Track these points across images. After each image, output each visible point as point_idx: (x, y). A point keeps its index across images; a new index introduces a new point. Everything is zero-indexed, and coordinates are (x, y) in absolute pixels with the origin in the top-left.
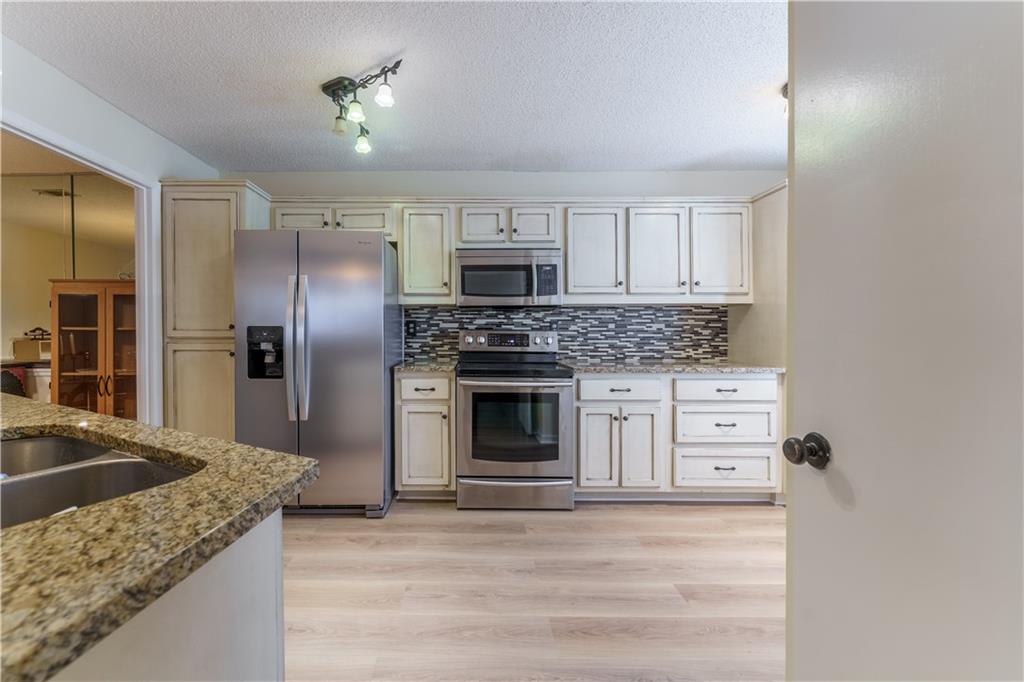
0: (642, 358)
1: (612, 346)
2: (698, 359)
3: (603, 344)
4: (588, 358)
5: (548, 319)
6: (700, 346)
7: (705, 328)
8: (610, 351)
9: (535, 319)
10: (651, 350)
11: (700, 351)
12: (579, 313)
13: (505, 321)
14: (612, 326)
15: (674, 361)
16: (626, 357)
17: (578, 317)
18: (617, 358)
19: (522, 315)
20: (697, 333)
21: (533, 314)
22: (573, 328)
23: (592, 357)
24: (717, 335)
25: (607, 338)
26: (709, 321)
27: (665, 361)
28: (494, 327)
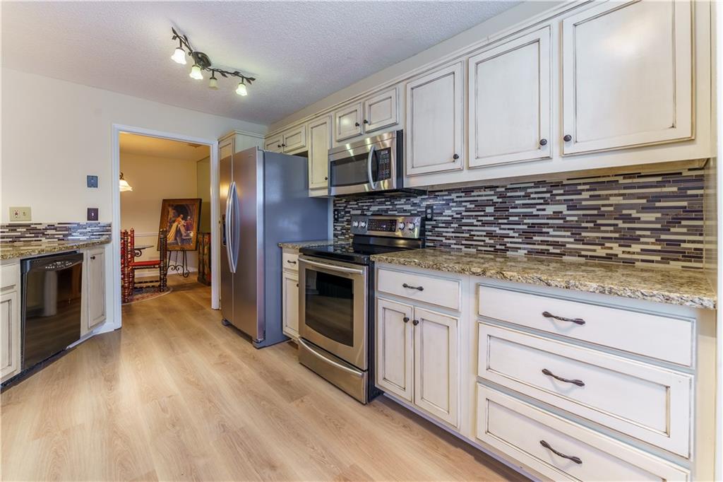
0: (530, 252)
1: (490, 235)
2: (632, 262)
3: (480, 231)
4: (463, 247)
5: (425, 204)
6: (637, 239)
7: (644, 209)
8: (487, 240)
9: (414, 204)
10: (543, 242)
11: (636, 248)
12: (454, 196)
13: (391, 207)
14: (490, 210)
15: (583, 260)
16: (507, 250)
17: (452, 200)
18: (496, 250)
19: (403, 201)
20: (628, 219)
21: (412, 200)
22: (447, 212)
23: (468, 246)
24: (676, 221)
25: (484, 224)
26: (659, 197)
27: (566, 258)
28: (384, 214)
